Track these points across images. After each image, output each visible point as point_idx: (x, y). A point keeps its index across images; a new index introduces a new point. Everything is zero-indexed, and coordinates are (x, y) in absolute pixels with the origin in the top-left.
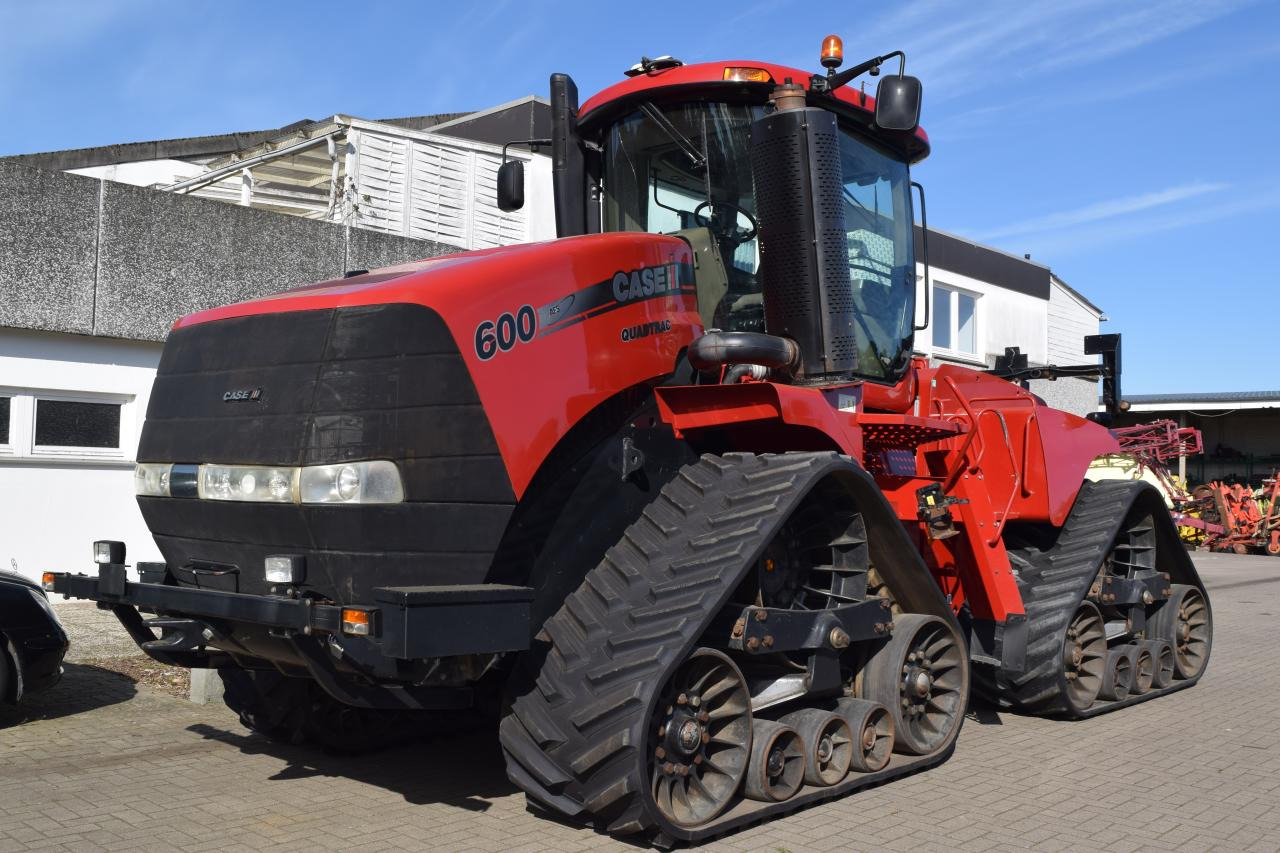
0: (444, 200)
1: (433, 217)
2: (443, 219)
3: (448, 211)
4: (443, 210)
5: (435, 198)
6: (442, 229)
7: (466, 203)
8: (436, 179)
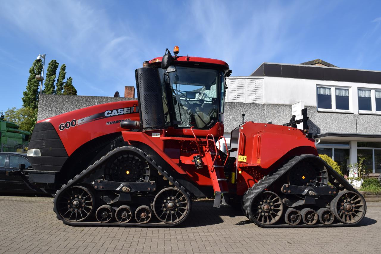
0: (238, 92)
1: (235, 96)
2: (238, 96)
3: (239, 94)
4: (238, 94)
5: (236, 92)
6: (238, 99)
7: (245, 92)
8: (236, 87)
